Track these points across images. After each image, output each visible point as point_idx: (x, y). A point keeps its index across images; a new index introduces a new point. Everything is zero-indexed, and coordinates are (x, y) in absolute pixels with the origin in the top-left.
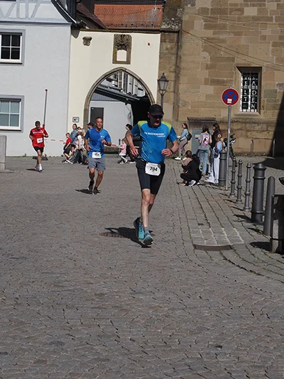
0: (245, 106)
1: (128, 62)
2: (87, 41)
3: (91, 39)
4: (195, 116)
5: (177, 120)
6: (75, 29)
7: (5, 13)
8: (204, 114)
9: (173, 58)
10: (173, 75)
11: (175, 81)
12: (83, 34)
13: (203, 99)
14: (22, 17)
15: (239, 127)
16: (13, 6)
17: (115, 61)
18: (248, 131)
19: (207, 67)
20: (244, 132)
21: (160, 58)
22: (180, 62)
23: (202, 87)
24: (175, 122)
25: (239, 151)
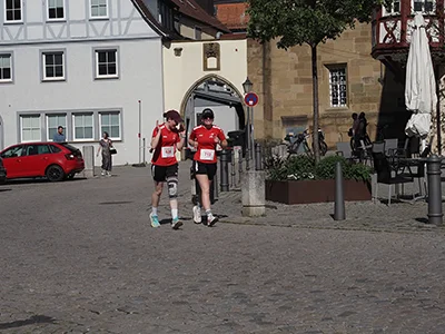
0: (335, 102)
1: (218, 69)
2: (178, 51)
3: (181, 49)
4: (288, 114)
5: (271, 120)
6: (166, 42)
7: (99, 32)
8: (296, 112)
9: (261, 61)
10: (261, 77)
11: (264, 83)
12: (174, 45)
13: (294, 97)
14: (116, 34)
15: (330, 122)
16: (106, 24)
17: (206, 69)
18: (339, 125)
19: (296, 67)
20: (335, 127)
21: (248, 62)
22: (269, 64)
23: (293, 86)
24: (268, 122)
25: (332, 145)
